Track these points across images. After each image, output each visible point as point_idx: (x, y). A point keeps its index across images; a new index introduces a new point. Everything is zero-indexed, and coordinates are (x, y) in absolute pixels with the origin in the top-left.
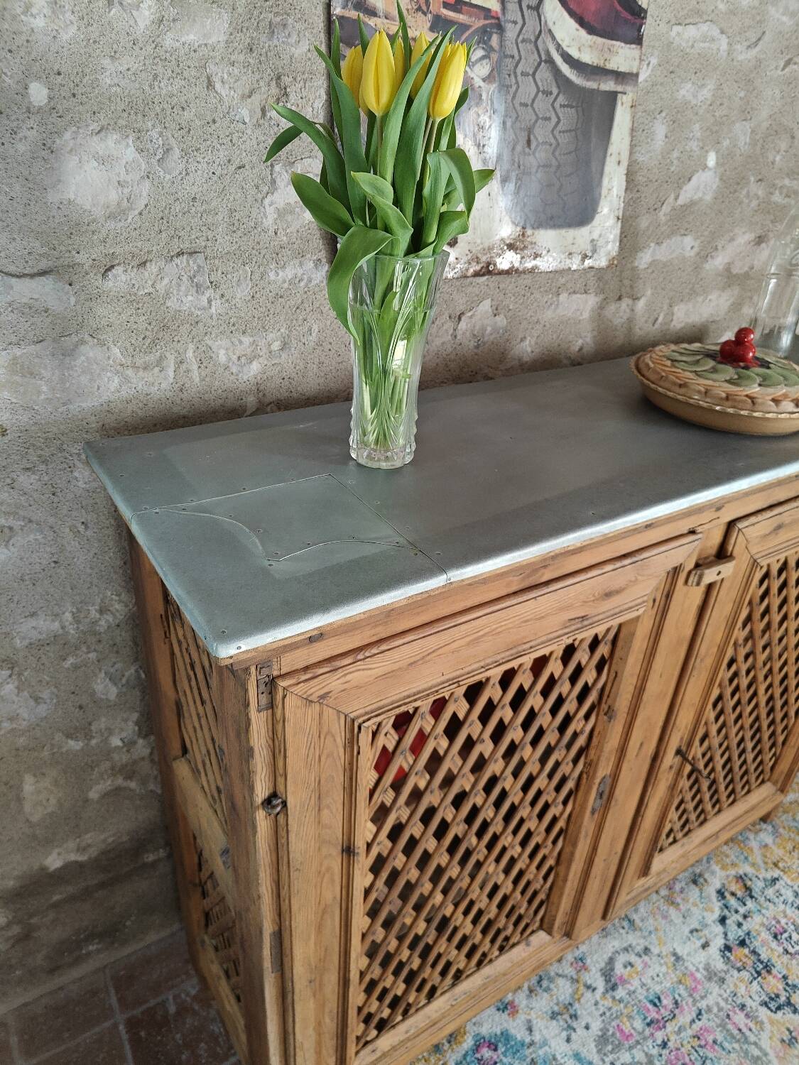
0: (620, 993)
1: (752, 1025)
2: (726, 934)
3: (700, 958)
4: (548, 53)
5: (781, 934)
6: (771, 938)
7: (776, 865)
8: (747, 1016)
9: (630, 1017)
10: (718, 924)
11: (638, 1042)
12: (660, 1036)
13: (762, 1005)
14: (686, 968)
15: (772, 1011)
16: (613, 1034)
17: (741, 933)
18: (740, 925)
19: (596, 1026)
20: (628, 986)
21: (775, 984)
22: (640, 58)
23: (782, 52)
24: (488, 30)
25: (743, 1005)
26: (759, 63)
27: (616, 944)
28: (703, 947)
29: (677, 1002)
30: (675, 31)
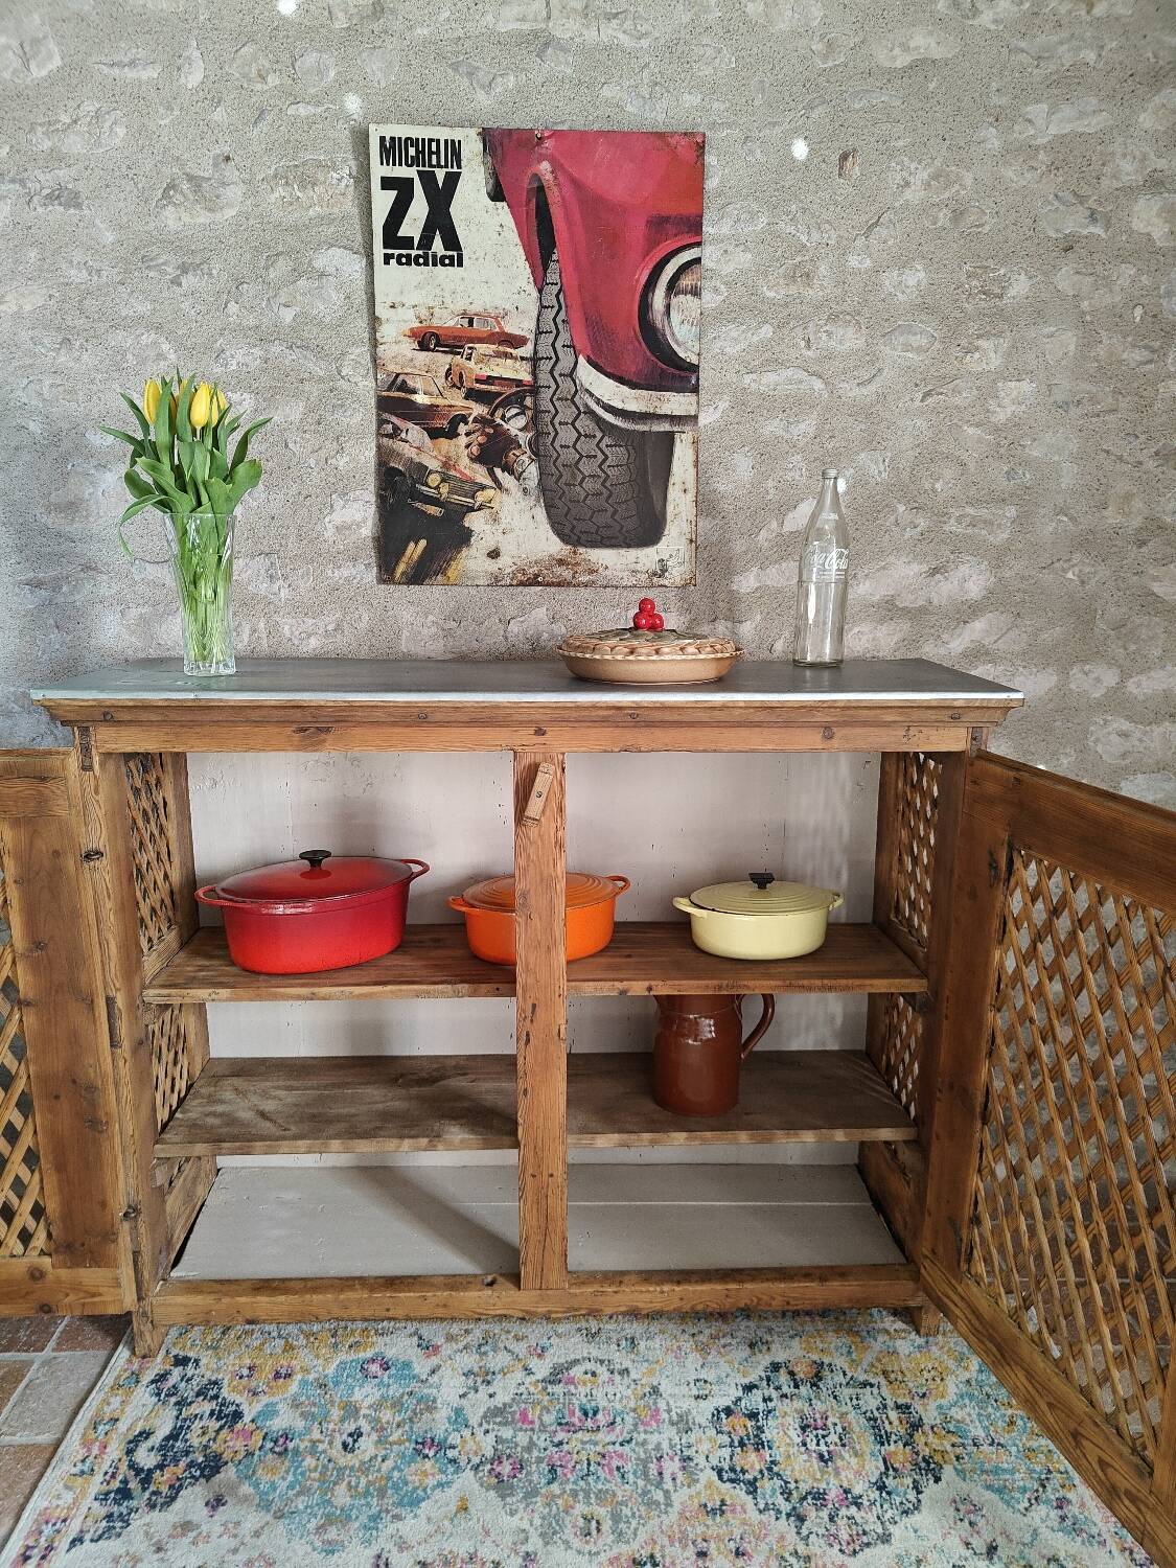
0: (558, 1389)
1: (680, 1476)
2: (740, 1399)
3: (687, 1404)
4: (586, 406)
5: (816, 1429)
6: (798, 1427)
7: (885, 1373)
8: (684, 1468)
9: (547, 1410)
10: (740, 1388)
11: (532, 1430)
12: (561, 1436)
13: (713, 1469)
14: (655, 1403)
15: (720, 1478)
16: (515, 1412)
17: (762, 1406)
18: (766, 1400)
19: (502, 1398)
20: (572, 1388)
21: (753, 1462)
22: (698, 403)
23: (917, 385)
24: (521, 394)
25: (690, 1459)
26: (882, 397)
27: (595, 1353)
28: (697, 1397)
29: (613, 1423)
30: (748, 379)
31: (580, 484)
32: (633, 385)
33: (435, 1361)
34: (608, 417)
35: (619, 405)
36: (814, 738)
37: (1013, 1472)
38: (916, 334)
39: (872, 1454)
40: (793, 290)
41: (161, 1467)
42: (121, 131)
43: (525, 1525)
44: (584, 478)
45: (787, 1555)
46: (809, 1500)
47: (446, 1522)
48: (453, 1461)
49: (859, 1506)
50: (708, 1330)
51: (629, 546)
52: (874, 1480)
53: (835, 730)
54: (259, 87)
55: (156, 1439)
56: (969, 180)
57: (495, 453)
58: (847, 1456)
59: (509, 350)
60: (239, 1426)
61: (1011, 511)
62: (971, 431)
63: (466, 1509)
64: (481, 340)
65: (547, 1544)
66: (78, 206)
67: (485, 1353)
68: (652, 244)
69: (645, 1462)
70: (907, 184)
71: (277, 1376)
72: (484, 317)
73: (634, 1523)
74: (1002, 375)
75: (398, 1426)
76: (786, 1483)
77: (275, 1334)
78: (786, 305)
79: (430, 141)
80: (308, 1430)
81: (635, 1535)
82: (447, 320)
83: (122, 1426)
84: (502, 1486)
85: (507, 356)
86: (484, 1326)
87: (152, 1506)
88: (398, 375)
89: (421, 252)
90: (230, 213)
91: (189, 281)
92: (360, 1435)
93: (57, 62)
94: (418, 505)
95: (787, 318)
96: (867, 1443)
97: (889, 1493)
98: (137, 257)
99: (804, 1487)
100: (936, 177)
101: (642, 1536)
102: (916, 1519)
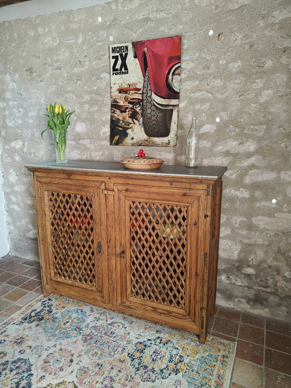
0: (110, 327)
1: (120, 352)
2: (145, 341)
3: (133, 338)
4: (154, 104)
5: (157, 353)
6: (153, 352)
7: (183, 348)
8: (122, 351)
9: (105, 330)
10: (147, 339)
11: (99, 332)
12: (103, 336)
13: (128, 353)
14: (127, 336)
15: (128, 355)
16: (98, 328)
18: (151, 344)
19: (98, 324)
20: (113, 327)
21: (138, 355)
22: (179, 101)
23: (237, 93)
24: (139, 102)
25: (125, 349)
26: (227, 97)
27: (123, 322)
28: (136, 338)
29: (115, 337)
30: (192, 95)
31: (152, 122)
32: (164, 98)
33: (91, 313)
34: (158, 106)
35: (161, 103)
36: (168, 184)
37: (196, 380)
38: (237, 80)
39: (165, 363)
40: (205, 71)
41: (34, 316)
42: (68, 54)
43: (84, 349)
44: (152, 121)
45: (129, 376)
46: (143, 367)
47: (71, 343)
48: (80, 333)
49: (153, 372)
50: (150, 325)
51: (162, 137)
52: (161, 369)
53: (173, 183)
54: (92, 40)
55: (36, 312)
56: (255, 36)
57: (134, 116)
58: (159, 361)
59: (137, 92)
60: (50, 314)
61: (265, 127)
62: (253, 105)
63: (76, 342)
64: (132, 90)
65: (85, 354)
66: (61, 70)
67: (101, 315)
68: (169, 63)
69: (115, 347)
70: (236, 40)
71: (63, 307)
72: (132, 85)
73: (104, 357)
74: (263, 89)
75: (76, 323)
76: (141, 362)
77: (68, 300)
78: (203, 75)
79: (122, 47)
80: (60, 318)
81: (102, 359)
82: (125, 86)
83: (33, 308)
84: (85, 340)
85: (137, 93)
86: (105, 310)
87: (28, 322)
88: (115, 99)
89: (120, 72)
90: (86, 67)
91: (78, 82)
92: (68, 322)
93: (58, 42)
94: (118, 128)
95: (203, 78)
96: (166, 360)
97: (162, 373)
98: (70, 79)
99: (144, 364)
100: (245, 36)
101: (103, 360)
102: (164, 380)
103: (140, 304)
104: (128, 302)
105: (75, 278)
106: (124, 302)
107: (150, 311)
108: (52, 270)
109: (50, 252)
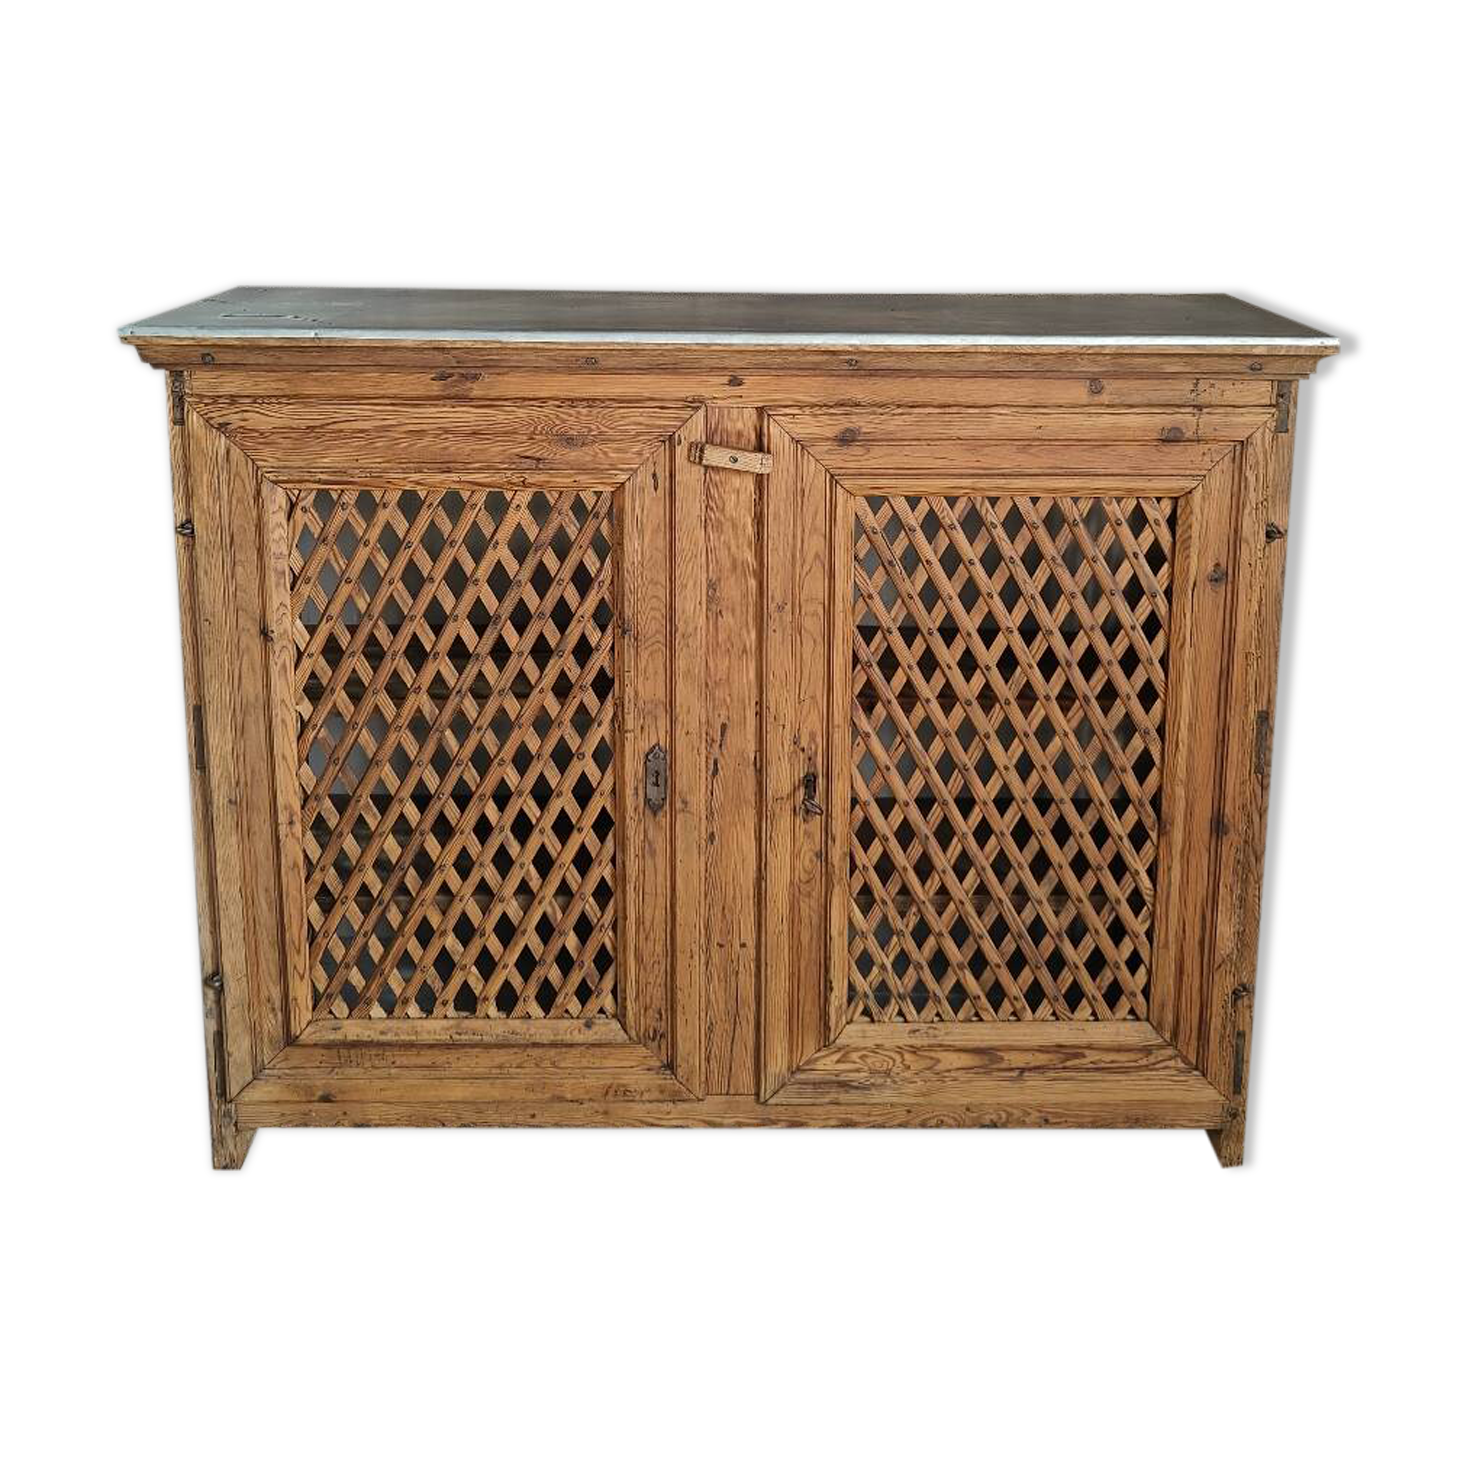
36: (1079, 392)
53: (1105, 382)
103: (900, 1050)
104: (827, 1061)
105: (467, 1001)
106: (808, 1062)
107: (959, 1073)
108: (302, 978)
109: (295, 865)
